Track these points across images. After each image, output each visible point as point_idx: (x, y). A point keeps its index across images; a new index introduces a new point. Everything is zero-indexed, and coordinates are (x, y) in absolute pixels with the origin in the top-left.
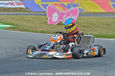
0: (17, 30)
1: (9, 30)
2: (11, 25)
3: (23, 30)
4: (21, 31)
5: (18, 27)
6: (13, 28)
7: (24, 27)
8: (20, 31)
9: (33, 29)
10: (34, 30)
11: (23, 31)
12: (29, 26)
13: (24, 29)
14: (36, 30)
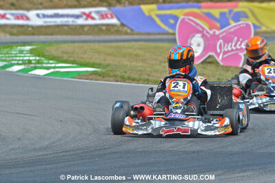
0: (111, 79)
1: (91, 80)
2: (94, 67)
3: (123, 79)
4: (121, 81)
5: (111, 71)
6: (100, 75)
7: (125, 72)
8: (117, 81)
9: (149, 75)
10: (150, 78)
11: (124, 82)
12: (138, 69)
13: (126, 75)
14: (154, 78)
